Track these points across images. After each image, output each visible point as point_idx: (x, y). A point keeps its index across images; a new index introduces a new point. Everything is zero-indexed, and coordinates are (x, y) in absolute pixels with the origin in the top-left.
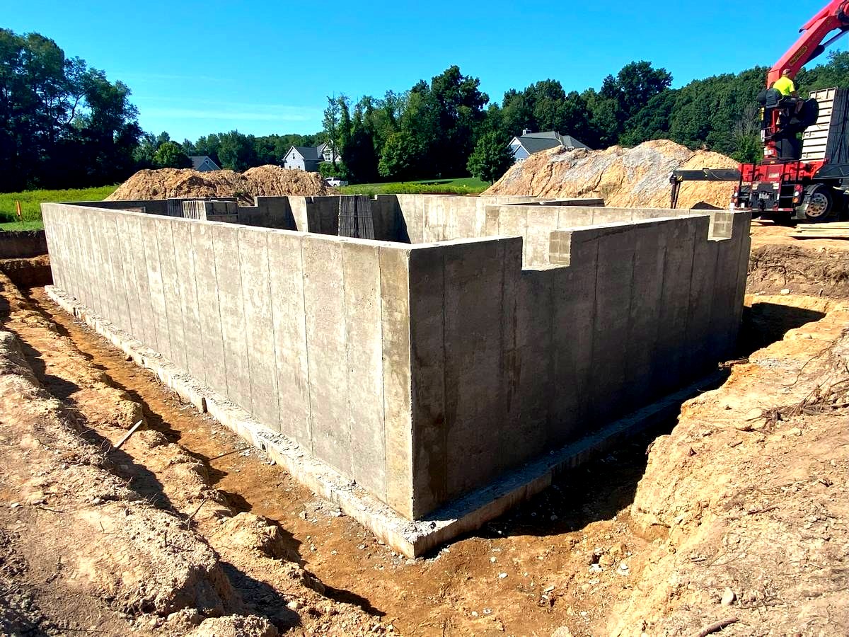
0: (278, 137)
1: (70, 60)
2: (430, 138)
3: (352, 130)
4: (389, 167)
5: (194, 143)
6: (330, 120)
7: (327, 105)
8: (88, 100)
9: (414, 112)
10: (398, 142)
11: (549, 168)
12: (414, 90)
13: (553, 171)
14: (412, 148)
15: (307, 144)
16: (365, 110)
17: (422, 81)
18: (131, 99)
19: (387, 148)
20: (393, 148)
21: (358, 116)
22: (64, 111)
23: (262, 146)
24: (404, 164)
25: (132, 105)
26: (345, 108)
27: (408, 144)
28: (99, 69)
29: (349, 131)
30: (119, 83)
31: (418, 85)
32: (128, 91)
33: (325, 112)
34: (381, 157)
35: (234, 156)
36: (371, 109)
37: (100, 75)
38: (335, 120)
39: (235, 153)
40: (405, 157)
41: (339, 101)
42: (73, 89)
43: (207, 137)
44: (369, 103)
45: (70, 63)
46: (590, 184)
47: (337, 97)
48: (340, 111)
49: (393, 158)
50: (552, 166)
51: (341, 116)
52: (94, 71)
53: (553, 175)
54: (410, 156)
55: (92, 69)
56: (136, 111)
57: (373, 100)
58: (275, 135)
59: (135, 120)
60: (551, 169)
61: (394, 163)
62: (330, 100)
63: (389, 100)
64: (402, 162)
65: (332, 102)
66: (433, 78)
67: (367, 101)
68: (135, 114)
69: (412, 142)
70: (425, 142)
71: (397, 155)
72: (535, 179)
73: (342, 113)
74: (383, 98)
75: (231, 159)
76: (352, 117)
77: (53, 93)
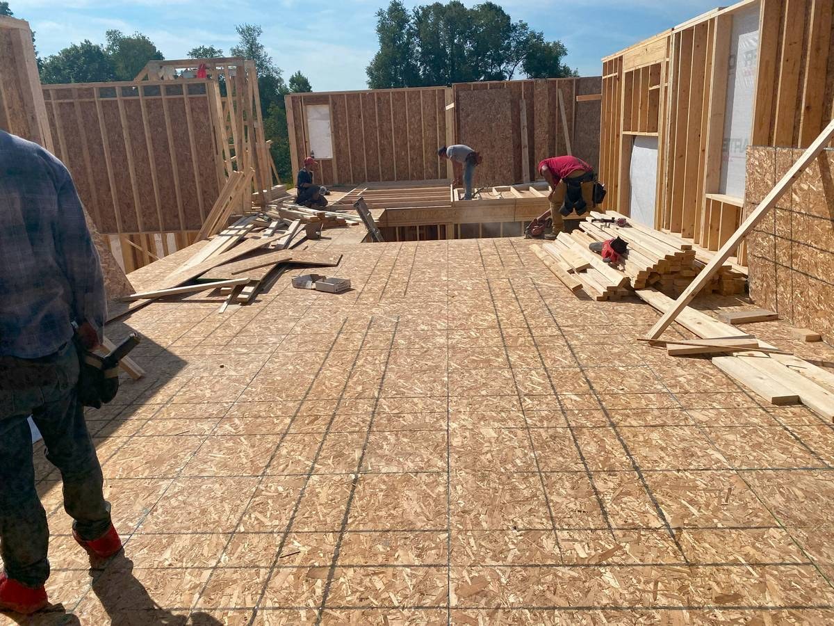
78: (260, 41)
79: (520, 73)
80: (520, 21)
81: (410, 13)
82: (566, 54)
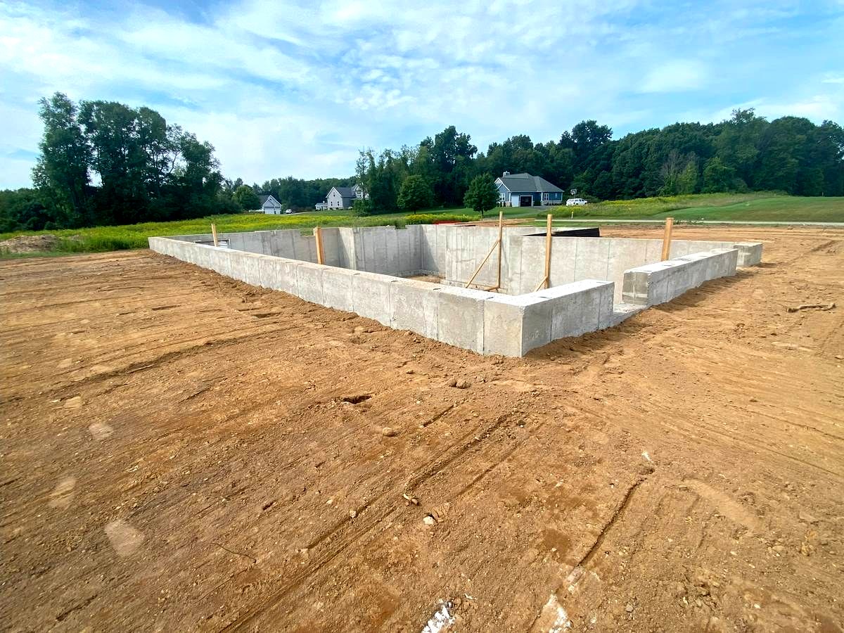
0: (321, 180)
1: (170, 126)
3: (377, 174)
4: (405, 201)
5: (261, 186)
6: (361, 167)
7: (358, 156)
8: (184, 155)
9: (422, 160)
10: (412, 183)
12: (422, 144)
15: (343, 185)
16: (386, 160)
17: (428, 137)
18: (215, 154)
19: (403, 187)
20: (408, 187)
21: (382, 164)
22: (166, 164)
23: (311, 187)
25: (216, 159)
26: (372, 158)
27: (419, 184)
29: (375, 175)
30: (207, 143)
31: (425, 140)
32: (213, 149)
33: (357, 161)
34: (399, 194)
35: (291, 195)
36: (390, 159)
37: (192, 137)
38: (364, 167)
39: (291, 193)
40: (417, 194)
41: (367, 153)
42: (172, 148)
44: (390, 154)
45: (170, 128)
47: (366, 150)
49: (409, 195)
51: (369, 164)
54: (420, 193)
55: (186, 133)
56: (218, 163)
57: (392, 153)
59: (218, 169)
61: (409, 198)
62: (361, 152)
63: (404, 152)
64: (415, 198)
65: (362, 154)
66: (436, 135)
67: (388, 153)
68: (218, 165)
69: (422, 182)
71: (411, 192)
73: (369, 162)
74: (400, 151)
75: (288, 197)
76: (377, 165)
77: (158, 150)
79: (181, 160)
80: (175, 124)
81: (76, 104)
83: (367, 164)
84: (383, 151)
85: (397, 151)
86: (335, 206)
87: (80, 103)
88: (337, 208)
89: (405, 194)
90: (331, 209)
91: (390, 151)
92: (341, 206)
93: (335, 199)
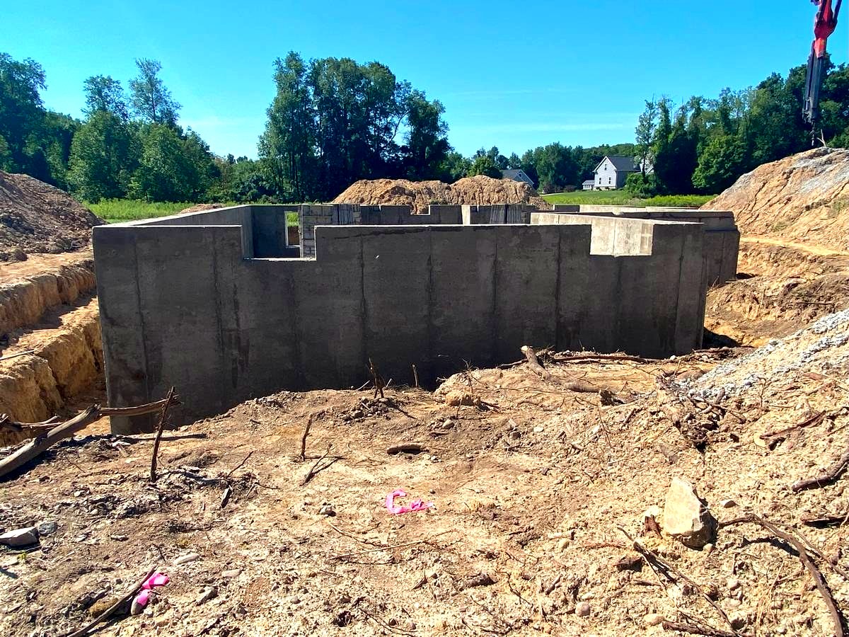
1: (399, 83)
2: (775, 142)
3: (671, 136)
4: (706, 178)
6: (646, 124)
7: (644, 108)
8: (410, 119)
9: (756, 111)
10: (722, 148)
11: (785, 176)
12: (763, 85)
13: (790, 179)
14: (739, 154)
16: (690, 114)
17: (774, 74)
18: (443, 117)
19: (706, 155)
20: (714, 155)
21: (681, 123)
22: (390, 129)
23: (589, 157)
24: (725, 174)
25: (444, 122)
26: (666, 112)
27: (734, 150)
28: (420, 90)
29: (667, 138)
30: (436, 102)
31: (769, 79)
32: (442, 109)
33: (640, 117)
34: (697, 165)
35: (552, 169)
36: (699, 111)
37: (421, 96)
38: (651, 126)
39: (553, 166)
40: (727, 166)
41: (660, 104)
42: (399, 111)
43: (534, 151)
44: (699, 104)
45: (399, 86)
46: (825, 197)
47: (658, 99)
48: (659, 116)
49: (712, 167)
50: (791, 172)
51: (660, 121)
52: (417, 93)
53: (789, 185)
54: (734, 164)
55: (415, 90)
56: (446, 128)
57: (704, 101)
58: (605, 145)
59: (445, 136)
60: (788, 177)
61: (712, 172)
62: (649, 104)
63: (725, 100)
64: (722, 171)
65: (650, 106)
66: (792, 70)
67: (696, 103)
68: (445, 130)
69: (739, 147)
70: (766, 147)
71: (717, 163)
72: (764, 189)
73: (661, 118)
74: (717, 98)
75: (548, 171)
76: (673, 121)
77: (385, 114)
78: (158, 76)
79: (405, 125)
80: (405, 80)
81: (307, 63)
82: (445, 112)
83: (657, 121)
84: (688, 99)
85: (712, 98)
86: (605, 184)
87: (310, 61)
88: (607, 188)
89: (708, 166)
90: (598, 188)
91: (699, 99)
92: (614, 184)
93: (606, 174)
